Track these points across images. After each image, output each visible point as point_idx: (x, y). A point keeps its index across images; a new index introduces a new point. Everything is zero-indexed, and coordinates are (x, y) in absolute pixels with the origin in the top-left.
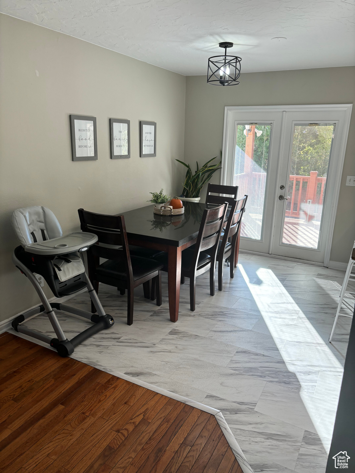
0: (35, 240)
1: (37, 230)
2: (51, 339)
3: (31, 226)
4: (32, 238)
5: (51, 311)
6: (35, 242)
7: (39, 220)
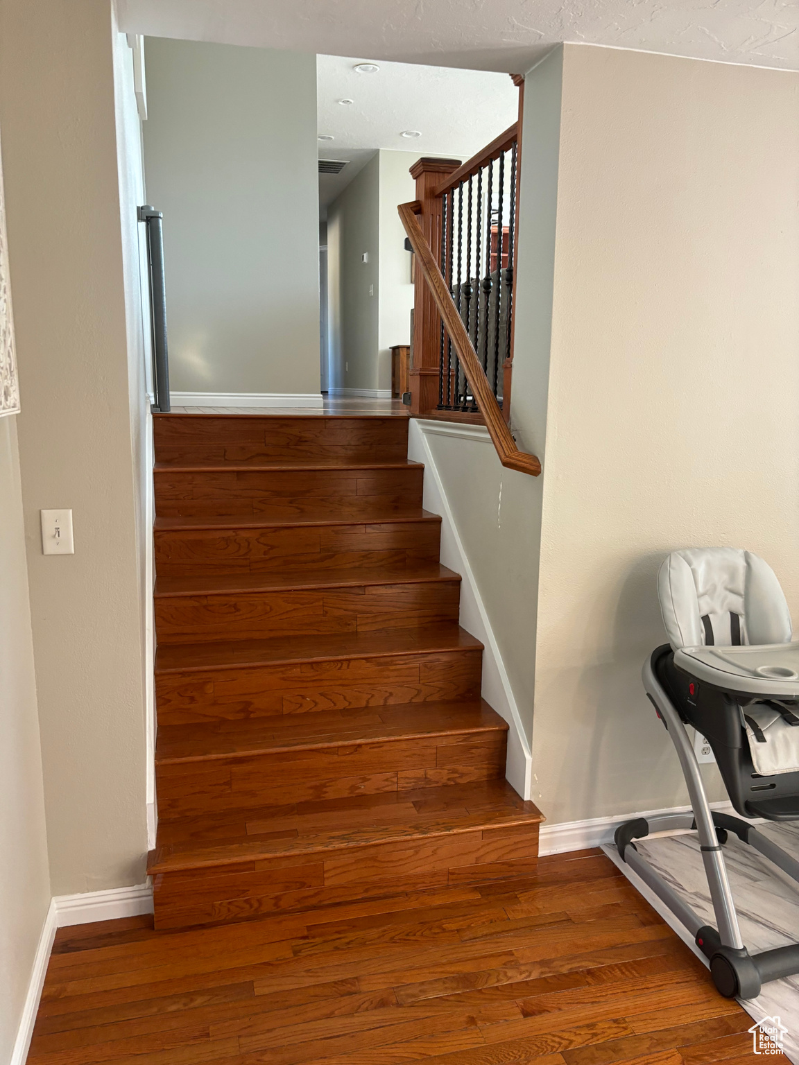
0: (710, 640)
1: (720, 611)
2: (701, 926)
3: (707, 598)
4: (702, 631)
5: (714, 849)
6: (707, 644)
7: (729, 587)
